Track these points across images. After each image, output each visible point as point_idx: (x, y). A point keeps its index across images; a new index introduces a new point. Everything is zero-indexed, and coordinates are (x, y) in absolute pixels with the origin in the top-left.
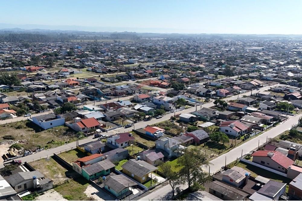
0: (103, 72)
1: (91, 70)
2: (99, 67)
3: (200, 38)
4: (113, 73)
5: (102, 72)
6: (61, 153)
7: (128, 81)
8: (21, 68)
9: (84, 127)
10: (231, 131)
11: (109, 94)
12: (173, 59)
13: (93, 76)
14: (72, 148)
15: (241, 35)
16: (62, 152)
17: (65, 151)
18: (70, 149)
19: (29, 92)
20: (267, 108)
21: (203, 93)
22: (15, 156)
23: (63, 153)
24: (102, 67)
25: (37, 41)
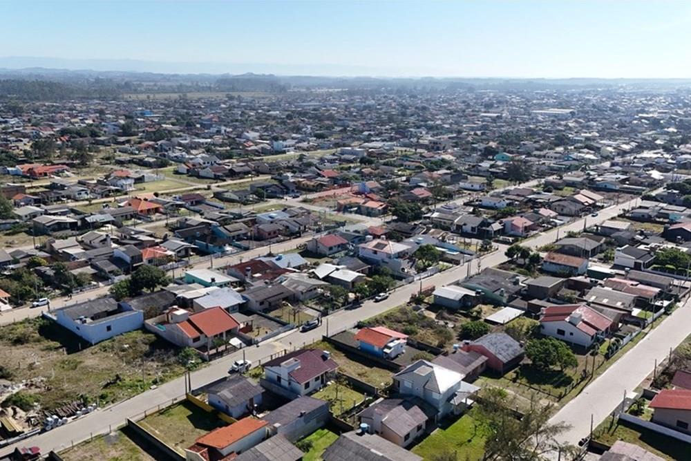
0: (215, 175)
1: (185, 172)
2: (204, 163)
3: (424, 88)
4: (241, 179)
5: (213, 177)
6: (146, 416)
7: (283, 198)
8: (10, 169)
9: (197, 334)
10: (572, 334)
11: (241, 236)
12: (376, 141)
13: (192, 186)
14: (176, 399)
15: (514, 80)
16: (147, 413)
17: (157, 409)
18: (170, 404)
19: (36, 236)
20: (633, 263)
21: (472, 228)
22: (20, 433)
23: (152, 415)
24: (212, 164)
25: (41, 97)
